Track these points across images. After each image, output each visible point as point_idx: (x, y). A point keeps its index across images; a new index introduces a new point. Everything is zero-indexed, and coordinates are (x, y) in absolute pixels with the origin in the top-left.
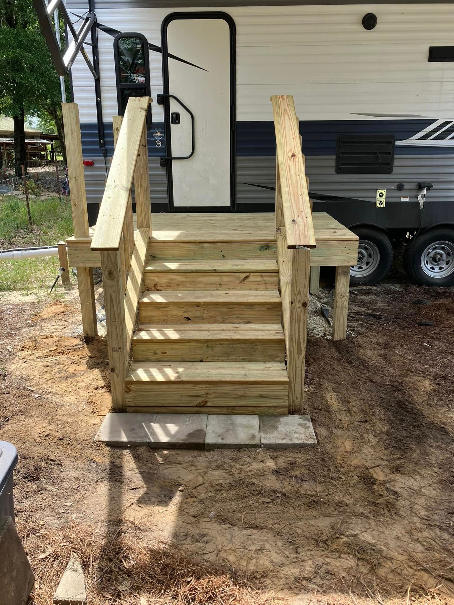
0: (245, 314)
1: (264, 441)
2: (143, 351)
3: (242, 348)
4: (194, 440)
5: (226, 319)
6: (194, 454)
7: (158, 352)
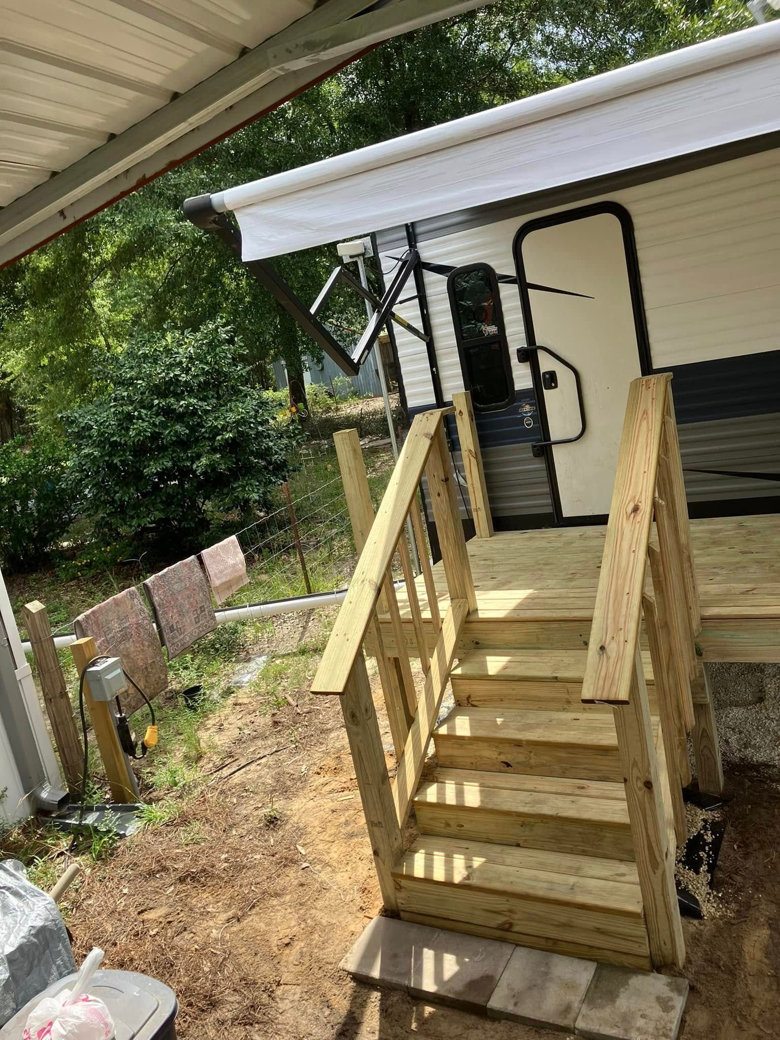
0: (598, 765)
1: (581, 1024)
2: (431, 819)
3: (580, 833)
4: (472, 998)
5: (566, 769)
6: (468, 1023)
7: (452, 823)
